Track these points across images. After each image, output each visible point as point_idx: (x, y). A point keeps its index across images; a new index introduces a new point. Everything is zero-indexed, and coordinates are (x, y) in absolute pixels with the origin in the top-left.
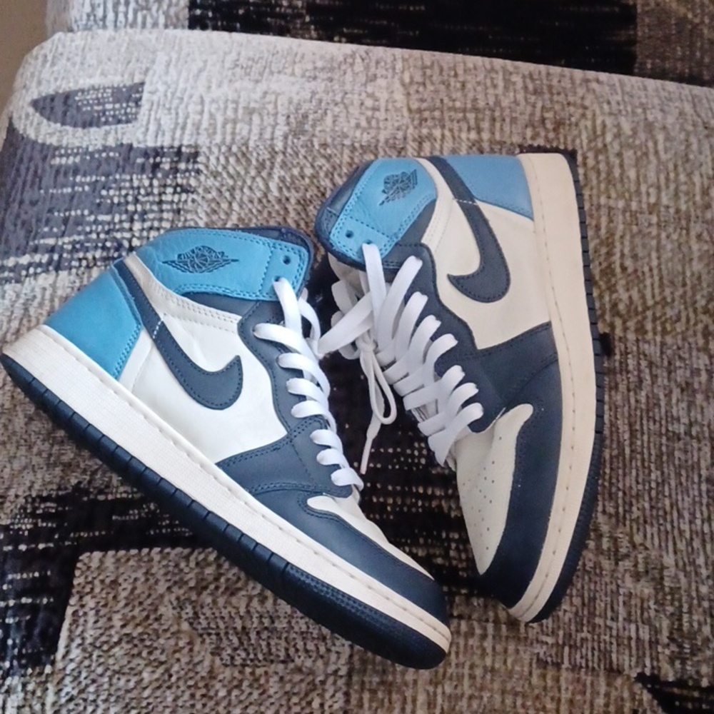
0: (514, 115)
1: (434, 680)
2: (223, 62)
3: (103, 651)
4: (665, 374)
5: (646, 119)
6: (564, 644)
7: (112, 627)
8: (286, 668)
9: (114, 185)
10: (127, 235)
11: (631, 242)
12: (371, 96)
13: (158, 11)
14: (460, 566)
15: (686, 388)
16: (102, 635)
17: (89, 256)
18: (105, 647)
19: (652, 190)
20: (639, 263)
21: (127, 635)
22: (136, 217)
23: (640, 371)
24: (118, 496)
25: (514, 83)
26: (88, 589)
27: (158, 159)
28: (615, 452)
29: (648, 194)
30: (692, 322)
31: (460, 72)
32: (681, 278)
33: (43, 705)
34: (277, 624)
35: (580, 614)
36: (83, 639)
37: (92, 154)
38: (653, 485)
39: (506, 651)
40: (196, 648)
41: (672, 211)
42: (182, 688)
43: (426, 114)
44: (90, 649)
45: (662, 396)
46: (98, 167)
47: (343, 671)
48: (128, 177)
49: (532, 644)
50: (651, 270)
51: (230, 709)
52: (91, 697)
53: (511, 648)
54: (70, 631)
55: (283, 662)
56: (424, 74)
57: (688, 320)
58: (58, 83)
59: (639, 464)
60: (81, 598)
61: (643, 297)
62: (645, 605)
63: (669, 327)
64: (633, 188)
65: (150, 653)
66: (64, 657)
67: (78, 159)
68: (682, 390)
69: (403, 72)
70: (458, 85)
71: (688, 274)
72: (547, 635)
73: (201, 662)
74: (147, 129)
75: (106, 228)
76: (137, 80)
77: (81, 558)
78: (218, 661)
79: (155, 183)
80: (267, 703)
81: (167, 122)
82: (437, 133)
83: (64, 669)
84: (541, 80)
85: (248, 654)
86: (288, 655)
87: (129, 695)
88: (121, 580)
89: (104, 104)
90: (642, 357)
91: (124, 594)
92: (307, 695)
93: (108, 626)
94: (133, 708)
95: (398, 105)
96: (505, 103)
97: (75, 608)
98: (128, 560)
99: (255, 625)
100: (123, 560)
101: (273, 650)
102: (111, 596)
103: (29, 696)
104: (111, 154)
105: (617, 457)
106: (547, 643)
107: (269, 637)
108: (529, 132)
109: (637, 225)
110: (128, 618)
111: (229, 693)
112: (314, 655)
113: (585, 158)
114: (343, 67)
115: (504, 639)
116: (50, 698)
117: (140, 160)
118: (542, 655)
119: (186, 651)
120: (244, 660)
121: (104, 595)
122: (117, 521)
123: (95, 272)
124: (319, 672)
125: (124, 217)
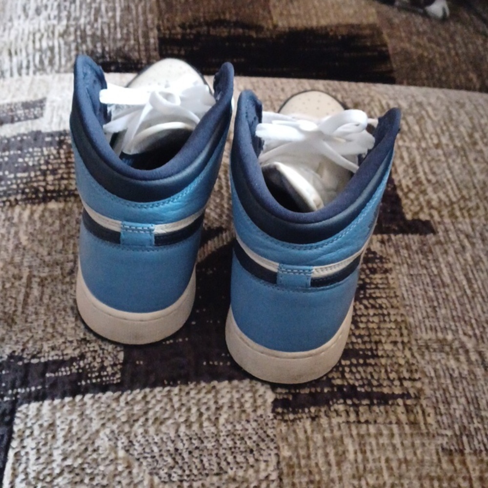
1: (357, 475)
3: (47, 483)
4: (480, 242)
5: (415, 100)
6: (461, 434)
7: (53, 461)
8: (221, 479)
9: (28, 155)
10: (43, 184)
11: (429, 166)
14: (357, 384)
16: (44, 469)
17: (12, 198)
18: (48, 479)
19: (434, 136)
20: (439, 177)
21: (68, 466)
22: (48, 172)
23: (460, 241)
24: (50, 359)
26: (28, 432)
27: (62, 138)
28: (459, 294)
29: (432, 139)
32: (471, 184)
34: (206, 443)
35: (467, 409)
36: (27, 474)
39: (413, 445)
40: (135, 471)
41: (451, 147)
44: (33, 483)
47: (274, 476)
48: (39, 150)
49: (434, 436)
53: (417, 442)
54: (14, 469)
55: (217, 474)
57: (485, 208)
59: (480, 299)
60: (22, 441)
61: (448, 196)
63: (472, 213)
64: (419, 135)
65: (92, 479)
71: (476, 181)
72: (445, 429)
73: (141, 481)
74: (51, 121)
75: (25, 181)
77: (19, 409)
78: (156, 480)
79: (62, 151)
85: (184, 471)
86: (221, 469)
88: (58, 423)
89: (15, 111)
90: (459, 232)
91: (62, 434)
93: (49, 460)
97: (17, 450)
98: (63, 406)
99: (186, 446)
100: (59, 407)
101: (207, 465)
102: (50, 437)
104: (25, 138)
105: (462, 296)
106: (447, 435)
107: (201, 455)
109: (429, 155)
110: (68, 452)
112: (244, 465)
115: (409, 436)
117: (48, 139)
118: (445, 446)
119: (125, 474)
120: (181, 476)
121: (43, 436)
122: (50, 377)
123: (17, 209)
124: (252, 479)
125: (38, 173)
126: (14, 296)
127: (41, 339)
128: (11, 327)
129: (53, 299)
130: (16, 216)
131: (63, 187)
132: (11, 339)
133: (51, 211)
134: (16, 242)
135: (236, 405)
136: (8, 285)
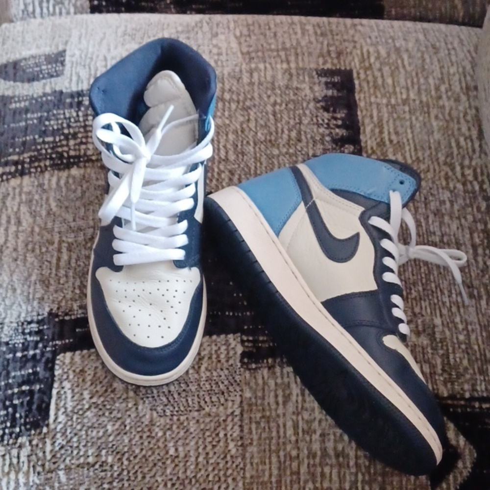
0: (310, 50)
1: (296, 412)
2: (116, 32)
3: (80, 415)
4: (423, 206)
5: (395, 46)
7: (83, 399)
8: (200, 414)
9: (53, 118)
10: (66, 149)
11: (394, 124)
12: (216, 46)
13: (69, 4)
15: (437, 213)
16: (78, 404)
17: (42, 164)
18: (81, 412)
19: (404, 91)
20: (400, 137)
21: (94, 403)
22: (70, 137)
24: (79, 316)
25: (308, 31)
26: (65, 377)
27: (80, 99)
29: (401, 93)
30: (437, 172)
31: (272, 26)
32: (427, 144)
33: (44, 452)
34: (191, 387)
36: (66, 408)
37: (36, 100)
38: (423, 276)
40: (140, 407)
41: (417, 102)
42: (134, 433)
43: (253, 55)
44: (71, 414)
45: (422, 220)
46: (41, 107)
47: (237, 412)
48: (62, 112)
50: (408, 140)
51: (166, 443)
52: (75, 445)
54: (57, 404)
55: (198, 411)
56: (249, 30)
57: (435, 170)
58: (9, 56)
60: (61, 383)
62: (425, 351)
64: (391, 90)
65: (111, 413)
66: (55, 421)
67: (27, 103)
68: (435, 215)
69: (235, 29)
70: (272, 35)
71: (432, 141)
73: (145, 415)
74: (71, 80)
75: (51, 146)
76: (61, 48)
77: (58, 357)
78: (155, 414)
79: (80, 114)
80: (190, 438)
81: (84, 74)
82: (261, 66)
83: (56, 428)
84: (325, 27)
85: (174, 408)
86: (201, 406)
87: (100, 441)
88: (86, 369)
89: (40, 66)
91: (89, 378)
92: (215, 429)
93: (80, 399)
94: (104, 449)
95: (234, 50)
96: (303, 43)
97: (58, 390)
98: (89, 356)
99: (177, 389)
100: (86, 356)
101: (190, 403)
102: (81, 380)
103: (34, 448)
104: (49, 98)
107: (187, 396)
108: (321, 61)
109: (396, 113)
110: (94, 392)
111: (165, 434)
112: (217, 404)
113: (358, 74)
114: (196, 30)
116: (48, 448)
117: (68, 100)
119: (134, 409)
120: (172, 411)
121: (76, 379)
122: (79, 332)
123: (47, 175)
124: (221, 414)
125: (62, 137)
126: (49, 259)
127: (71, 299)
128: (48, 287)
129: (79, 263)
130: (46, 182)
131: (82, 152)
132: (49, 298)
133: (74, 178)
134: (48, 208)
135: (214, 356)
136: (44, 250)
